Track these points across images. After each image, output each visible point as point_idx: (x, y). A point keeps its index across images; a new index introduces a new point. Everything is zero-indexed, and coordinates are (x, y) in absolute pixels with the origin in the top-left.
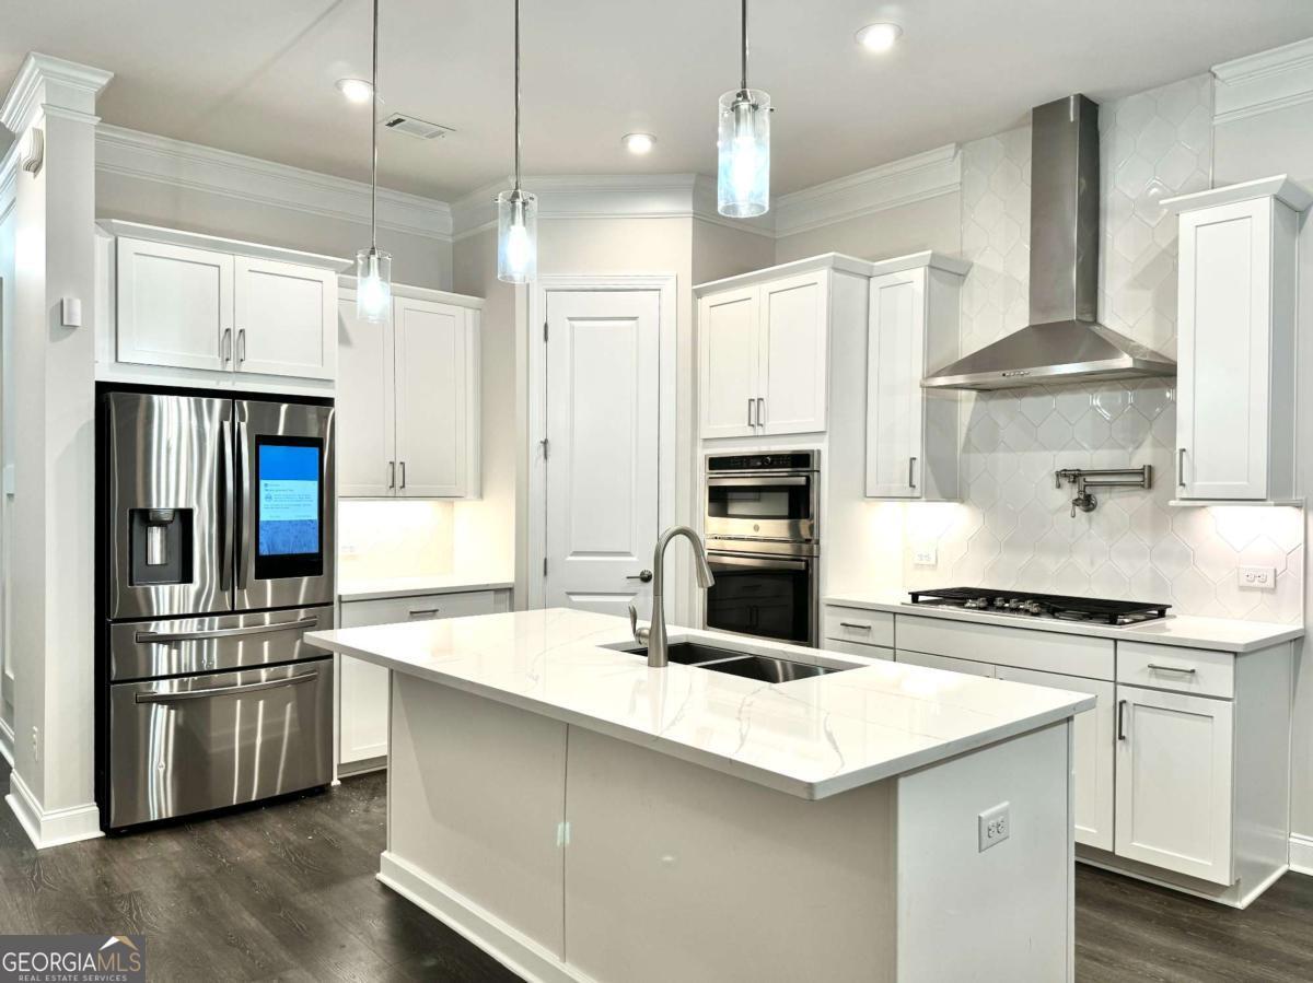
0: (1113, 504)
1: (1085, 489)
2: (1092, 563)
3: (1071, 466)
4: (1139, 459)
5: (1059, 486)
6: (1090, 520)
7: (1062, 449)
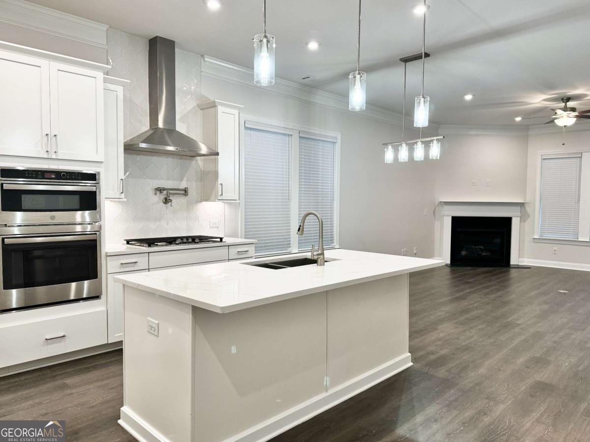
0: (176, 201)
1: (167, 196)
2: (168, 224)
3: (161, 186)
4: (183, 185)
5: (156, 194)
6: (167, 207)
7: (155, 179)
